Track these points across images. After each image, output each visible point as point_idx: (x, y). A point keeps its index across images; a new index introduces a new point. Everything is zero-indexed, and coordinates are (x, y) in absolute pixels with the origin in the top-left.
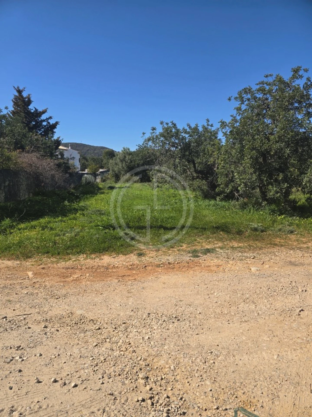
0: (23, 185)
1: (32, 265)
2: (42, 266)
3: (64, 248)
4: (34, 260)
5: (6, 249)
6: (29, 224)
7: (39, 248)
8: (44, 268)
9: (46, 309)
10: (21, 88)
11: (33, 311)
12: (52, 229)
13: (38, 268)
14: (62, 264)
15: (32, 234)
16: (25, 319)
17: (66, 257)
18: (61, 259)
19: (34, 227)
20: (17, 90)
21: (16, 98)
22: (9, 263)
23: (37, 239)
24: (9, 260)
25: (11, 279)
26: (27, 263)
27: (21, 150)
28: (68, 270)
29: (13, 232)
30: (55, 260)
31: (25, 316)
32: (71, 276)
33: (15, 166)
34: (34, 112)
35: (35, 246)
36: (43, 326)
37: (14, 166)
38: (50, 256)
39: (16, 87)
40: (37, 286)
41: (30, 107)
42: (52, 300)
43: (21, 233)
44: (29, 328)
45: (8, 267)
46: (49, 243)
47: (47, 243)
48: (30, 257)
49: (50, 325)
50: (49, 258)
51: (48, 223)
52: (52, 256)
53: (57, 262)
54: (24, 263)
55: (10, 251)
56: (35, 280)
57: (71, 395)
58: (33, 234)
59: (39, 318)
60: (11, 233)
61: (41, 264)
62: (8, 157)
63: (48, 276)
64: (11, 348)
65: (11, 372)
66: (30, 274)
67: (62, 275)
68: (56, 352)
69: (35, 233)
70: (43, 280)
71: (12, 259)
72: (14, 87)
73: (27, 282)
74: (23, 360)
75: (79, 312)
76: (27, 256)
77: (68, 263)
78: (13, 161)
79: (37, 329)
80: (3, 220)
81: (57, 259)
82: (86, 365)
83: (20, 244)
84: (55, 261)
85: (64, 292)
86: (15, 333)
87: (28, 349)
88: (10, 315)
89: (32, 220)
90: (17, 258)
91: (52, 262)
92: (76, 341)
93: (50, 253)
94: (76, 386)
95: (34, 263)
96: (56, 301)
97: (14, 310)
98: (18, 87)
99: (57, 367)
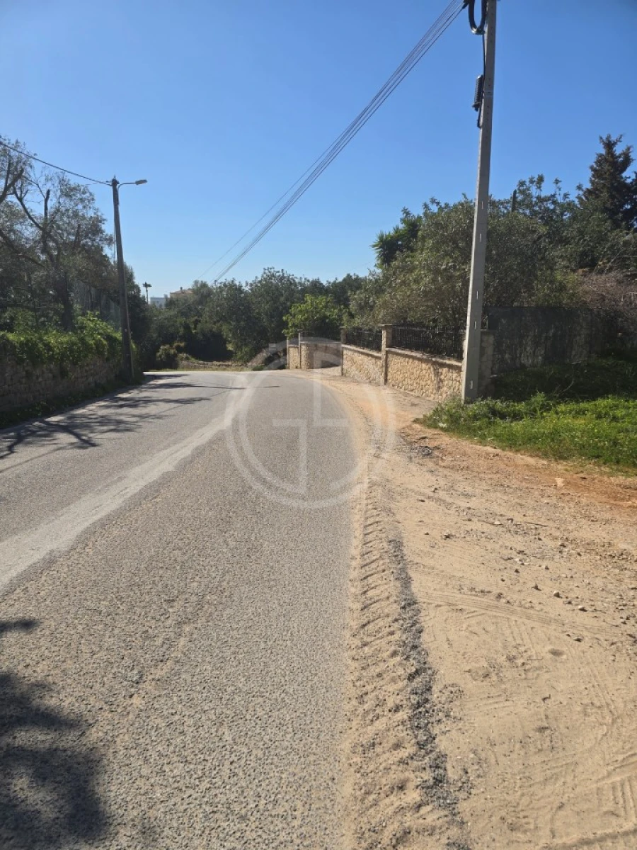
0: (580, 335)
1: (566, 470)
2: (582, 475)
3: (631, 454)
4: (572, 464)
5: (530, 440)
6: (575, 407)
7: (584, 446)
8: (585, 478)
9: (570, 528)
10: (613, 139)
11: (551, 524)
12: (615, 419)
13: (575, 476)
14: (621, 479)
15: (577, 422)
16: (536, 528)
17: (630, 470)
18: (619, 471)
19: (582, 412)
20: (604, 143)
21: (601, 160)
22: (531, 461)
23: (583, 432)
24: (531, 456)
25: (531, 482)
26: (560, 467)
27: (586, 269)
28: (628, 490)
29: (546, 416)
30: (607, 470)
31: (537, 526)
32: (629, 499)
33: (572, 299)
34: (631, 183)
35: (577, 443)
36: (560, 544)
37: (569, 301)
38: (601, 462)
39: (604, 138)
40: (567, 498)
41: (624, 175)
42: (584, 521)
43: (559, 419)
44: (540, 539)
45: (527, 465)
46: (604, 441)
47: (600, 442)
48: (565, 459)
49: (570, 546)
50: (599, 466)
51: (610, 408)
52: (605, 463)
53: (610, 475)
54: (553, 464)
55: (535, 443)
56: (563, 491)
57: (574, 615)
58: (580, 422)
59: (558, 534)
60: (543, 417)
61: (582, 472)
62: (560, 283)
63: (589, 491)
64: (511, 549)
65: (506, 568)
66: (560, 481)
67: (614, 495)
68: (569, 574)
69: (583, 422)
70: (579, 495)
71: (537, 456)
72: (601, 138)
73: (550, 491)
74: (523, 564)
75: (622, 546)
76: (560, 456)
77: (630, 479)
78: (569, 290)
79: (551, 544)
80: (534, 394)
81: (612, 469)
82: (607, 600)
83: (554, 435)
84: (608, 473)
85: (608, 516)
86: (520, 538)
87: (532, 558)
88: (518, 519)
89: (583, 399)
90: (545, 456)
91: (602, 474)
92: (604, 574)
93: (602, 458)
94: (583, 610)
95: (569, 468)
96: (590, 523)
97: (524, 515)
98: (609, 137)
99: (565, 585)
